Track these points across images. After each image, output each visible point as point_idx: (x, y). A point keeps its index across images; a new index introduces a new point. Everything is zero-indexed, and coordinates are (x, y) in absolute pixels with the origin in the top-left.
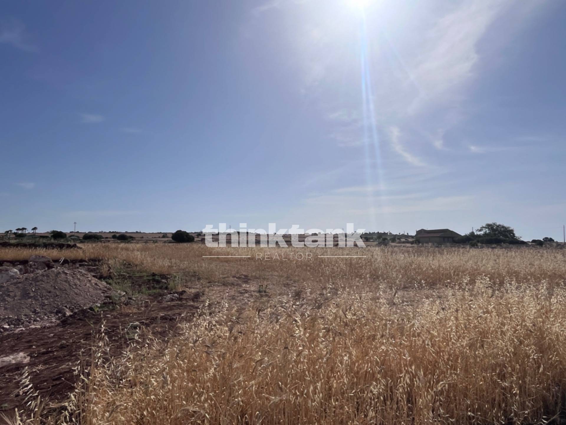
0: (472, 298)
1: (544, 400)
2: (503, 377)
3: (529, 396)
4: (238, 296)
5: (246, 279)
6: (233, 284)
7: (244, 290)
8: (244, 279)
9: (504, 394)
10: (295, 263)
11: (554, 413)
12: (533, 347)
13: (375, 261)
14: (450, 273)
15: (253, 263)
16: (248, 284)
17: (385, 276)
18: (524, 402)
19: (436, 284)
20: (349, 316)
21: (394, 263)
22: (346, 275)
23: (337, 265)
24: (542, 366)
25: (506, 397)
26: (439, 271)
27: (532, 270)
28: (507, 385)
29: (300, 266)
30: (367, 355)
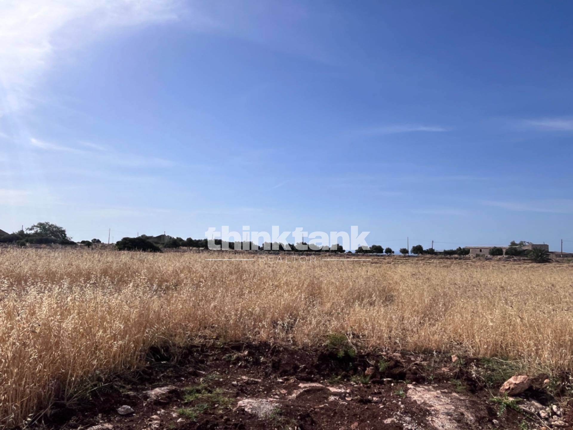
1: (39, 397)
27: (70, 270)
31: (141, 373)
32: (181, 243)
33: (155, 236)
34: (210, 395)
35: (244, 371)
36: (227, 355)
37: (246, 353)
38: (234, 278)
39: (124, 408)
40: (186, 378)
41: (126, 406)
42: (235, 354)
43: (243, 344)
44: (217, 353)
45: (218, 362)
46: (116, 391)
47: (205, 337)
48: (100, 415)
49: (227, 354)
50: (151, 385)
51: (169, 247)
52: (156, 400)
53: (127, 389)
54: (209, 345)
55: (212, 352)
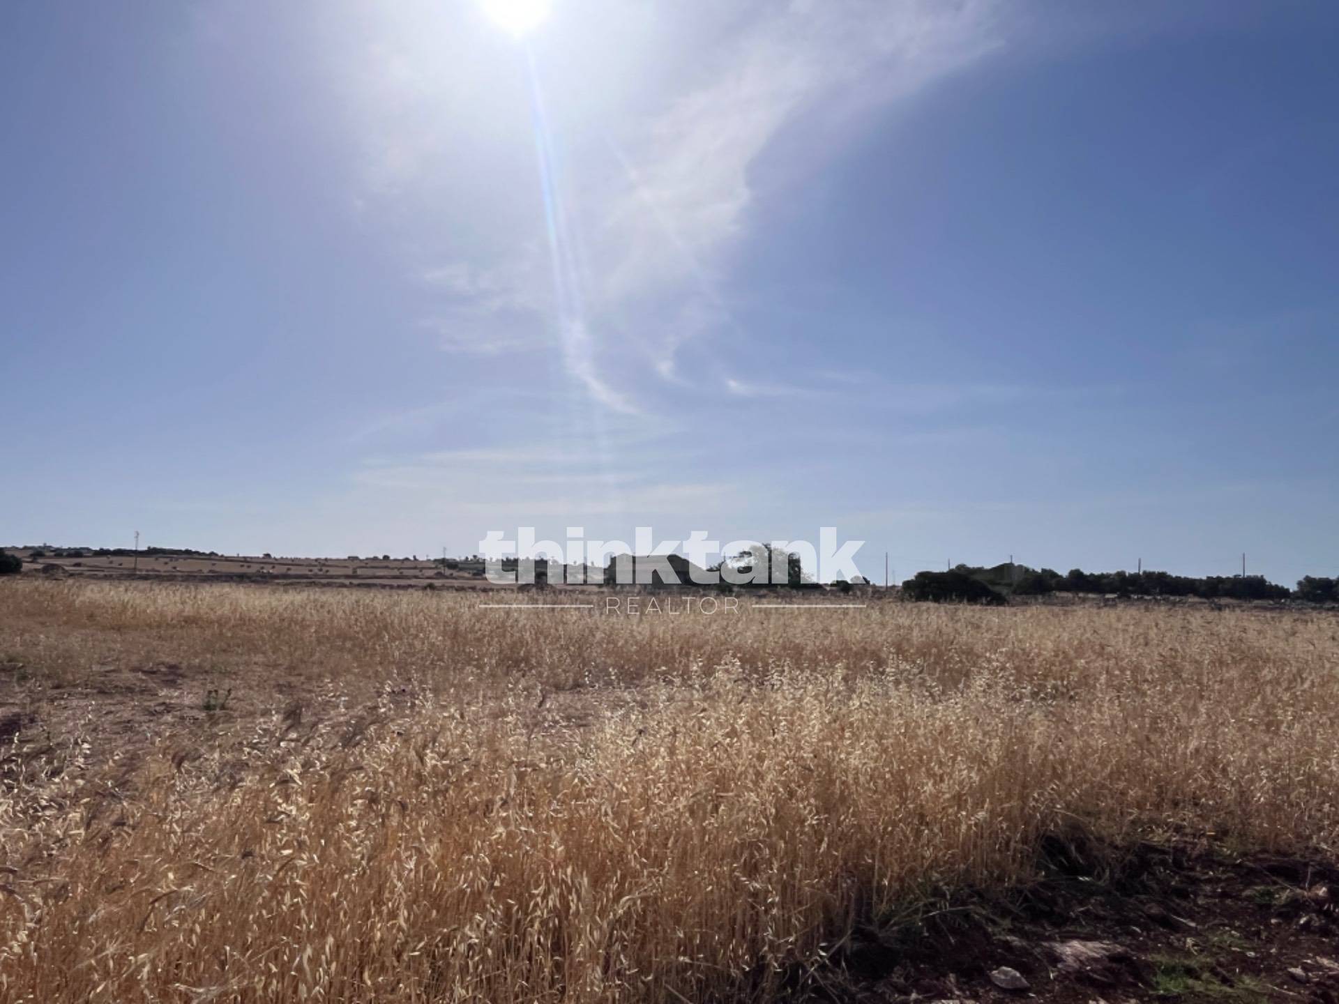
0: (706, 705)
1: (826, 907)
2: (752, 870)
3: (800, 903)
4: (140, 723)
5: (173, 676)
6: (130, 690)
7: (164, 703)
8: (165, 674)
9: (753, 907)
10: (316, 632)
11: (841, 933)
12: (812, 801)
13: (512, 627)
14: (672, 650)
15: (196, 631)
16: (176, 689)
17: (533, 661)
18: (790, 918)
19: (643, 676)
20: (431, 760)
21: (557, 630)
22: (441, 660)
23: (421, 635)
24: (826, 839)
25: (757, 913)
26: (650, 646)
27: (827, 642)
28: (758, 886)
29: (328, 638)
30: (468, 850)
31: (1029, 895)
32: (1053, 582)
33: (988, 566)
34: (1229, 990)
35: (1323, 942)
36: (1258, 888)
37: (1322, 891)
38: (1236, 675)
39: (1006, 973)
40: (1145, 927)
41: (1010, 969)
42: (1284, 889)
43: (1306, 865)
44: (1224, 877)
45: (1228, 901)
46: (978, 927)
47: (1178, 829)
48: (952, 977)
49: (1256, 884)
50: (1057, 931)
51: (1026, 593)
52: (1079, 972)
53: (1004, 930)
54: (1196, 853)
55: (1207, 873)
